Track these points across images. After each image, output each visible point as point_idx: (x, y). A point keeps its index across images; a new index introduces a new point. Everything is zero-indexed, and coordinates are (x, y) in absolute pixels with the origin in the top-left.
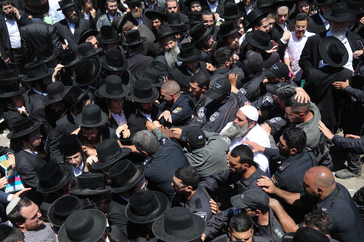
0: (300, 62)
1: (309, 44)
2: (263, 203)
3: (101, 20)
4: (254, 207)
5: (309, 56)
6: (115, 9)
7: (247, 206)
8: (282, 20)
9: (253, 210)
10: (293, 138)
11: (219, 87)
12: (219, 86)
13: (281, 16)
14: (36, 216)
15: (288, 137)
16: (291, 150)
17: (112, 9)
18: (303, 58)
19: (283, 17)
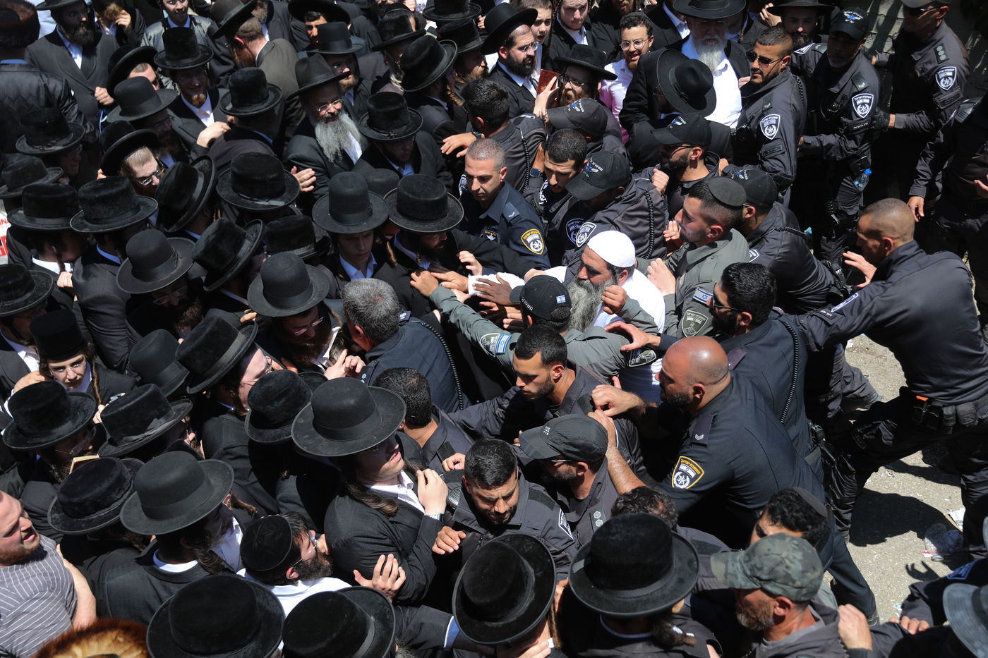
0: (623, 116)
1: (643, 72)
2: (594, 445)
3: (151, 37)
4: (574, 456)
5: (644, 102)
6: (182, 9)
7: (558, 454)
8: (575, 19)
9: (571, 462)
10: (744, 289)
11: (597, 171)
12: (597, 168)
13: (573, 10)
14: (16, 526)
15: (734, 284)
16: (739, 317)
17: (174, 9)
18: (630, 107)
19: (578, 11)
